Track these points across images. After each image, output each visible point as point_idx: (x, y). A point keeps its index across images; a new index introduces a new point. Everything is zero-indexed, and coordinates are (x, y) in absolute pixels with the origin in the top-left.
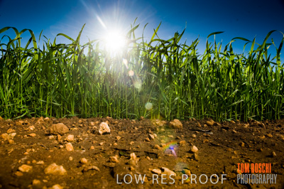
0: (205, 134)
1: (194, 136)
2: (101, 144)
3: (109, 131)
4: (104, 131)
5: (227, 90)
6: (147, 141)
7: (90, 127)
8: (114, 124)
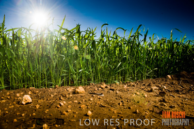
0: (99, 97)
1: (91, 99)
2: (23, 115)
3: (31, 101)
4: (27, 102)
5: (115, 62)
6: (58, 107)
7: (16, 98)
8: (35, 93)
